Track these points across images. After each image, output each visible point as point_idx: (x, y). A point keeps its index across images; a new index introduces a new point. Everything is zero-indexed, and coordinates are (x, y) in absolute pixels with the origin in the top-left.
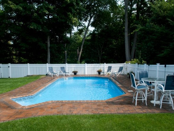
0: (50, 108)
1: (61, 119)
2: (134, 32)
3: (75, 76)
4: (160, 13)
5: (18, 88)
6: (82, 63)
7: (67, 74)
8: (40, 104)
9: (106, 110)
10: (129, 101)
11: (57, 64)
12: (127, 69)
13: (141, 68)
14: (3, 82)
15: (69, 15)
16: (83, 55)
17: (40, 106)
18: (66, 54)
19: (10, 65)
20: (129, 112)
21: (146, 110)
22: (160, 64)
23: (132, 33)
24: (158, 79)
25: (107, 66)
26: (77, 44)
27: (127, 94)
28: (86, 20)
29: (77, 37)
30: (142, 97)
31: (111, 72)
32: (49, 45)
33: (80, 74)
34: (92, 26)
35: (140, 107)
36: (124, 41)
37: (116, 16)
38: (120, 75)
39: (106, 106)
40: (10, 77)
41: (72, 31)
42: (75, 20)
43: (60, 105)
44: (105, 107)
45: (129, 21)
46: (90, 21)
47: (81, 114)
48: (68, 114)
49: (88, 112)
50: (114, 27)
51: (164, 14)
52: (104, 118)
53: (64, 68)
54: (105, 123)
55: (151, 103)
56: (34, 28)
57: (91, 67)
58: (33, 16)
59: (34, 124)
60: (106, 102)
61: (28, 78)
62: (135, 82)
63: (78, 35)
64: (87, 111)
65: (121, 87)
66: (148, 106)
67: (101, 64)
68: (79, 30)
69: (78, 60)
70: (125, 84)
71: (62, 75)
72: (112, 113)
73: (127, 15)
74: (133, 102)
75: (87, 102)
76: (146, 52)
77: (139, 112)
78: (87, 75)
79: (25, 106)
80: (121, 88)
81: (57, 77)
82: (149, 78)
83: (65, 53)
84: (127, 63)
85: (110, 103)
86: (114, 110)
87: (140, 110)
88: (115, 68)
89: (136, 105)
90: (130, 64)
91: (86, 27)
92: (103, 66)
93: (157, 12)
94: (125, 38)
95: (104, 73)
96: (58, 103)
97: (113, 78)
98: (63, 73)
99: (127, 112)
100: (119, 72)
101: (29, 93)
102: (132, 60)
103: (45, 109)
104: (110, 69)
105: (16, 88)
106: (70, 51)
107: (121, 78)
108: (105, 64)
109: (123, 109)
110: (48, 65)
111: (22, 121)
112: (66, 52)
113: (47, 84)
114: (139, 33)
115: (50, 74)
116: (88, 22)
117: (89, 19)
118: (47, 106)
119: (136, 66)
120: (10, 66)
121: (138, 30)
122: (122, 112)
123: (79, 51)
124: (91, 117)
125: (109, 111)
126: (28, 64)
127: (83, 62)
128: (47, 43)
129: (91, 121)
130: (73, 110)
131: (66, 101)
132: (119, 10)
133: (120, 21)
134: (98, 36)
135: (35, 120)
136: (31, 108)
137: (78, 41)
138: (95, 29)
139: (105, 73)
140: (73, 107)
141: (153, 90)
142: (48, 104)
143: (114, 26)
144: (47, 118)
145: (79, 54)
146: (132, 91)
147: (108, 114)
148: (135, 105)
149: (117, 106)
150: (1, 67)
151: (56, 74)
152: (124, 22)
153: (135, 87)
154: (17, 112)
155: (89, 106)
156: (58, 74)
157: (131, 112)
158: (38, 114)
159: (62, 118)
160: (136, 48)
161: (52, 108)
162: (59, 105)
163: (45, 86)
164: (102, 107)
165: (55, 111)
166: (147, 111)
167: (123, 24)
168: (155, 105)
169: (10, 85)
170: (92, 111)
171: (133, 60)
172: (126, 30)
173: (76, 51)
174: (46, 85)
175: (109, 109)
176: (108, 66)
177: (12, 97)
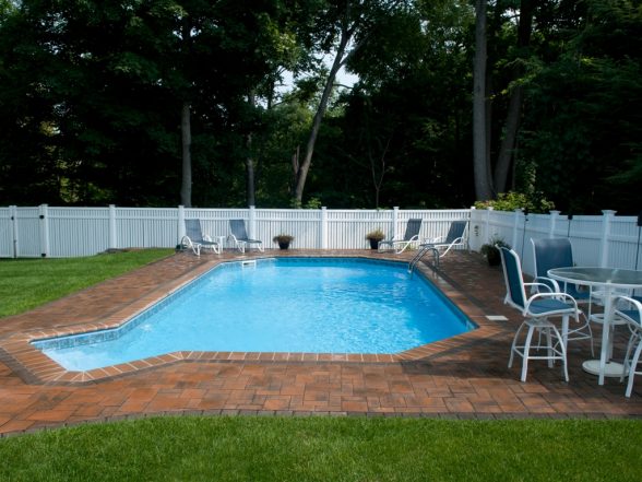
0: (172, 382)
1: (213, 432)
2: (515, 88)
3: (284, 254)
4: (619, 11)
5: (65, 295)
6: (309, 208)
7: (253, 246)
8: (137, 363)
9: (402, 400)
10: (492, 362)
11: (221, 207)
12: (481, 231)
13: (537, 229)
14: (16, 275)
15: (264, 22)
16: (315, 178)
17: (136, 373)
18: (251, 170)
19: (45, 209)
20: (495, 410)
21: (567, 401)
22: (616, 215)
23: (504, 92)
24: (614, 273)
25: (403, 219)
26: (294, 135)
27: (484, 332)
28: (326, 47)
29: (292, 111)
30: (550, 347)
31: (419, 242)
32: (188, 139)
33: (303, 247)
34: (349, 69)
35: (543, 390)
36: (470, 127)
37: (441, 32)
38: (453, 251)
39: (401, 379)
40: (48, 256)
41: (275, 89)
42: (286, 40)
43: (217, 372)
44: (395, 383)
45: (489, 50)
46: (341, 50)
47: (298, 415)
48: (243, 414)
49: (324, 403)
50: (433, 74)
51: (635, 16)
52: (392, 432)
53: (244, 224)
54: (395, 461)
55: (585, 372)
56: (133, 72)
57: (344, 220)
58: (129, 25)
59: (100, 456)
60: (402, 362)
61: (109, 257)
62: (523, 284)
63: (296, 103)
64: (324, 398)
65: (459, 299)
66: (574, 383)
67: (381, 211)
68: (301, 84)
69: (295, 195)
70: (473, 289)
71: (236, 251)
72: (425, 411)
73: (483, 26)
74: (510, 366)
75: (325, 363)
76: (558, 167)
77: (540, 411)
78: (329, 251)
79: (78, 373)
80: (460, 306)
81: (215, 257)
82: (576, 271)
83: (247, 167)
84: (482, 208)
85: (414, 367)
86: (434, 397)
87: (542, 400)
88: (436, 225)
89: (524, 378)
90: (491, 214)
91: (328, 74)
92: (390, 220)
93: (607, 9)
94: (472, 115)
95: (391, 243)
96: (207, 364)
97: (428, 263)
98: (237, 243)
99: (486, 410)
100: (449, 240)
101: (105, 317)
102: (501, 195)
103: (156, 388)
104: (414, 228)
105: (58, 299)
106: (267, 162)
107: (455, 263)
108: (396, 210)
109: (468, 395)
110: (184, 213)
111: (51, 440)
112: (251, 163)
113: (174, 282)
114: (533, 91)
115: (191, 245)
116: (336, 53)
117: (337, 43)
118: (162, 373)
119: (517, 219)
120: (46, 216)
121: (527, 80)
122: (467, 408)
123: (302, 163)
124: (335, 428)
125: (413, 401)
126: (113, 208)
127: (314, 201)
128: (180, 133)
129: (339, 445)
130: (265, 393)
131: (241, 354)
132: (454, 9)
133: (457, 49)
134: (370, 104)
135: (106, 435)
136: (101, 381)
137: (296, 125)
138: (361, 82)
139: (396, 246)
140: (266, 382)
141: (593, 317)
142: (171, 365)
143: (433, 69)
144: (156, 427)
145: (300, 171)
146: (503, 318)
147: (411, 414)
148: (518, 378)
149: (443, 379)
150: (16, 216)
151: (213, 246)
152: (471, 54)
153: (521, 304)
154: (44, 398)
155: (332, 377)
156: (221, 245)
157: (506, 409)
158: (124, 410)
159: (218, 428)
160: (516, 150)
161: (181, 385)
162: (211, 372)
163: (167, 290)
164: (384, 386)
165: (192, 398)
166: (571, 407)
167: (467, 61)
168: (601, 382)
169: (38, 285)
170: (343, 399)
171: (505, 198)
172: (480, 82)
173: (290, 162)
174: (171, 289)
175: (413, 395)
176: (407, 220)
177: (36, 333)
